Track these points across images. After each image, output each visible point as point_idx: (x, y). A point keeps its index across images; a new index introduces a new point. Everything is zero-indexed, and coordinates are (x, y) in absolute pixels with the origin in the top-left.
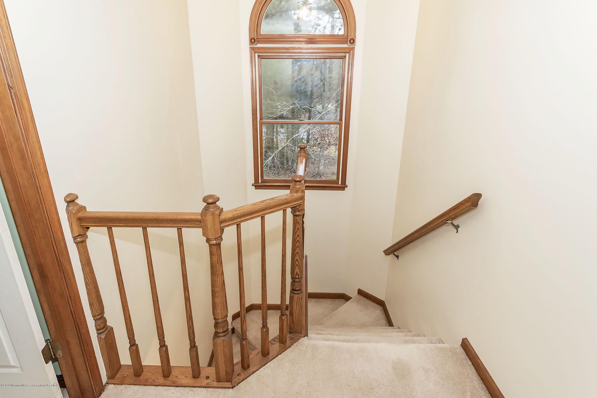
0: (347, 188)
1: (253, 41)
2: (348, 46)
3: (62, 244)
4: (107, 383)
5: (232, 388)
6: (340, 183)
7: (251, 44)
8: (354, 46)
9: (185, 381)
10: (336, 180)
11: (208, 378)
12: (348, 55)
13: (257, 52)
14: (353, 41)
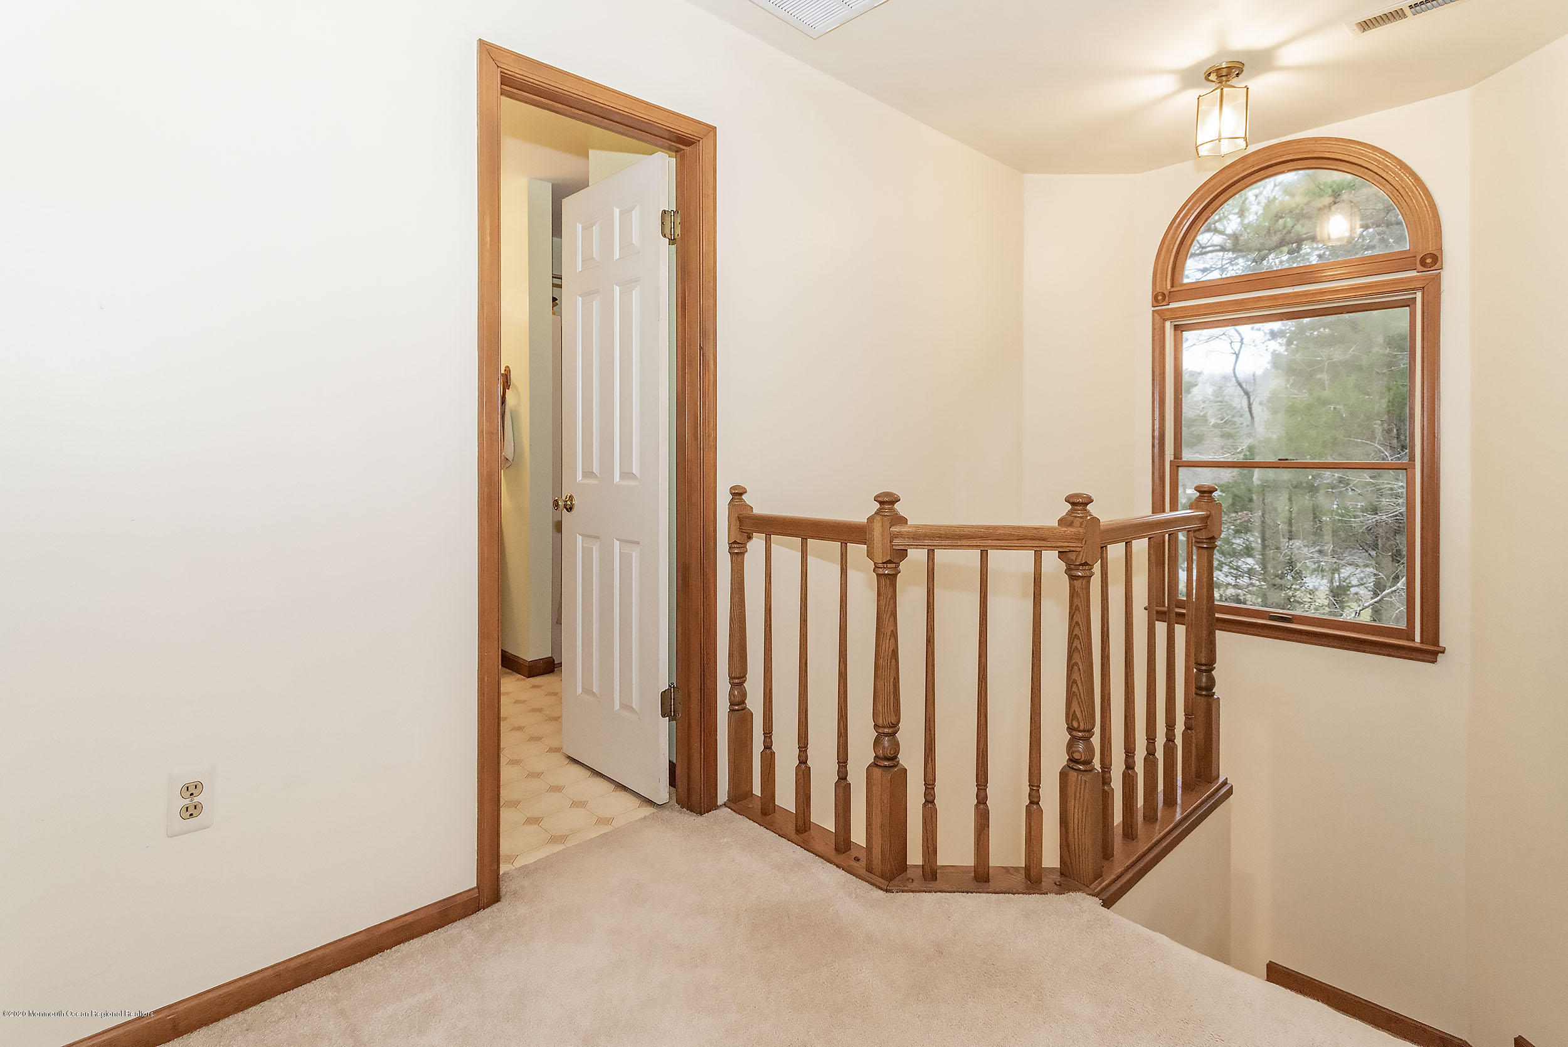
0: (1441, 654)
1: (1160, 298)
2: (1418, 274)
3: (712, 544)
4: (725, 805)
5: (887, 891)
6: (1418, 639)
7: (1156, 304)
8: (1439, 271)
9: (819, 848)
10: (1406, 628)
11: (858, 860)
12: (1419, 295)
13: (1168, 319)
14: (1432, 260)
